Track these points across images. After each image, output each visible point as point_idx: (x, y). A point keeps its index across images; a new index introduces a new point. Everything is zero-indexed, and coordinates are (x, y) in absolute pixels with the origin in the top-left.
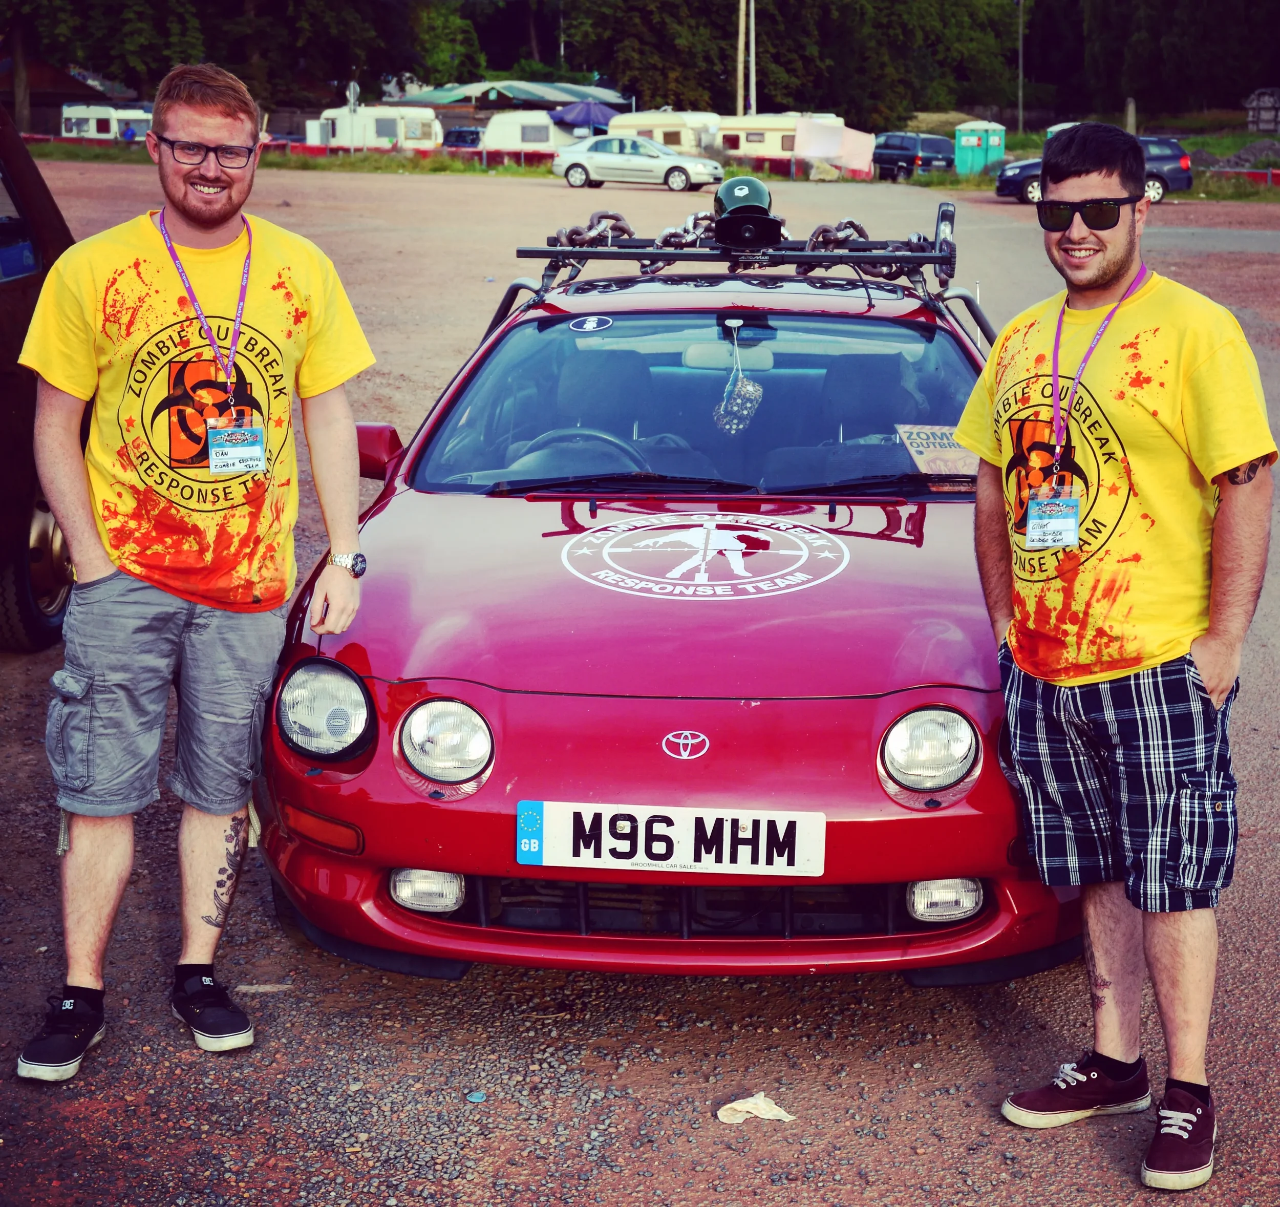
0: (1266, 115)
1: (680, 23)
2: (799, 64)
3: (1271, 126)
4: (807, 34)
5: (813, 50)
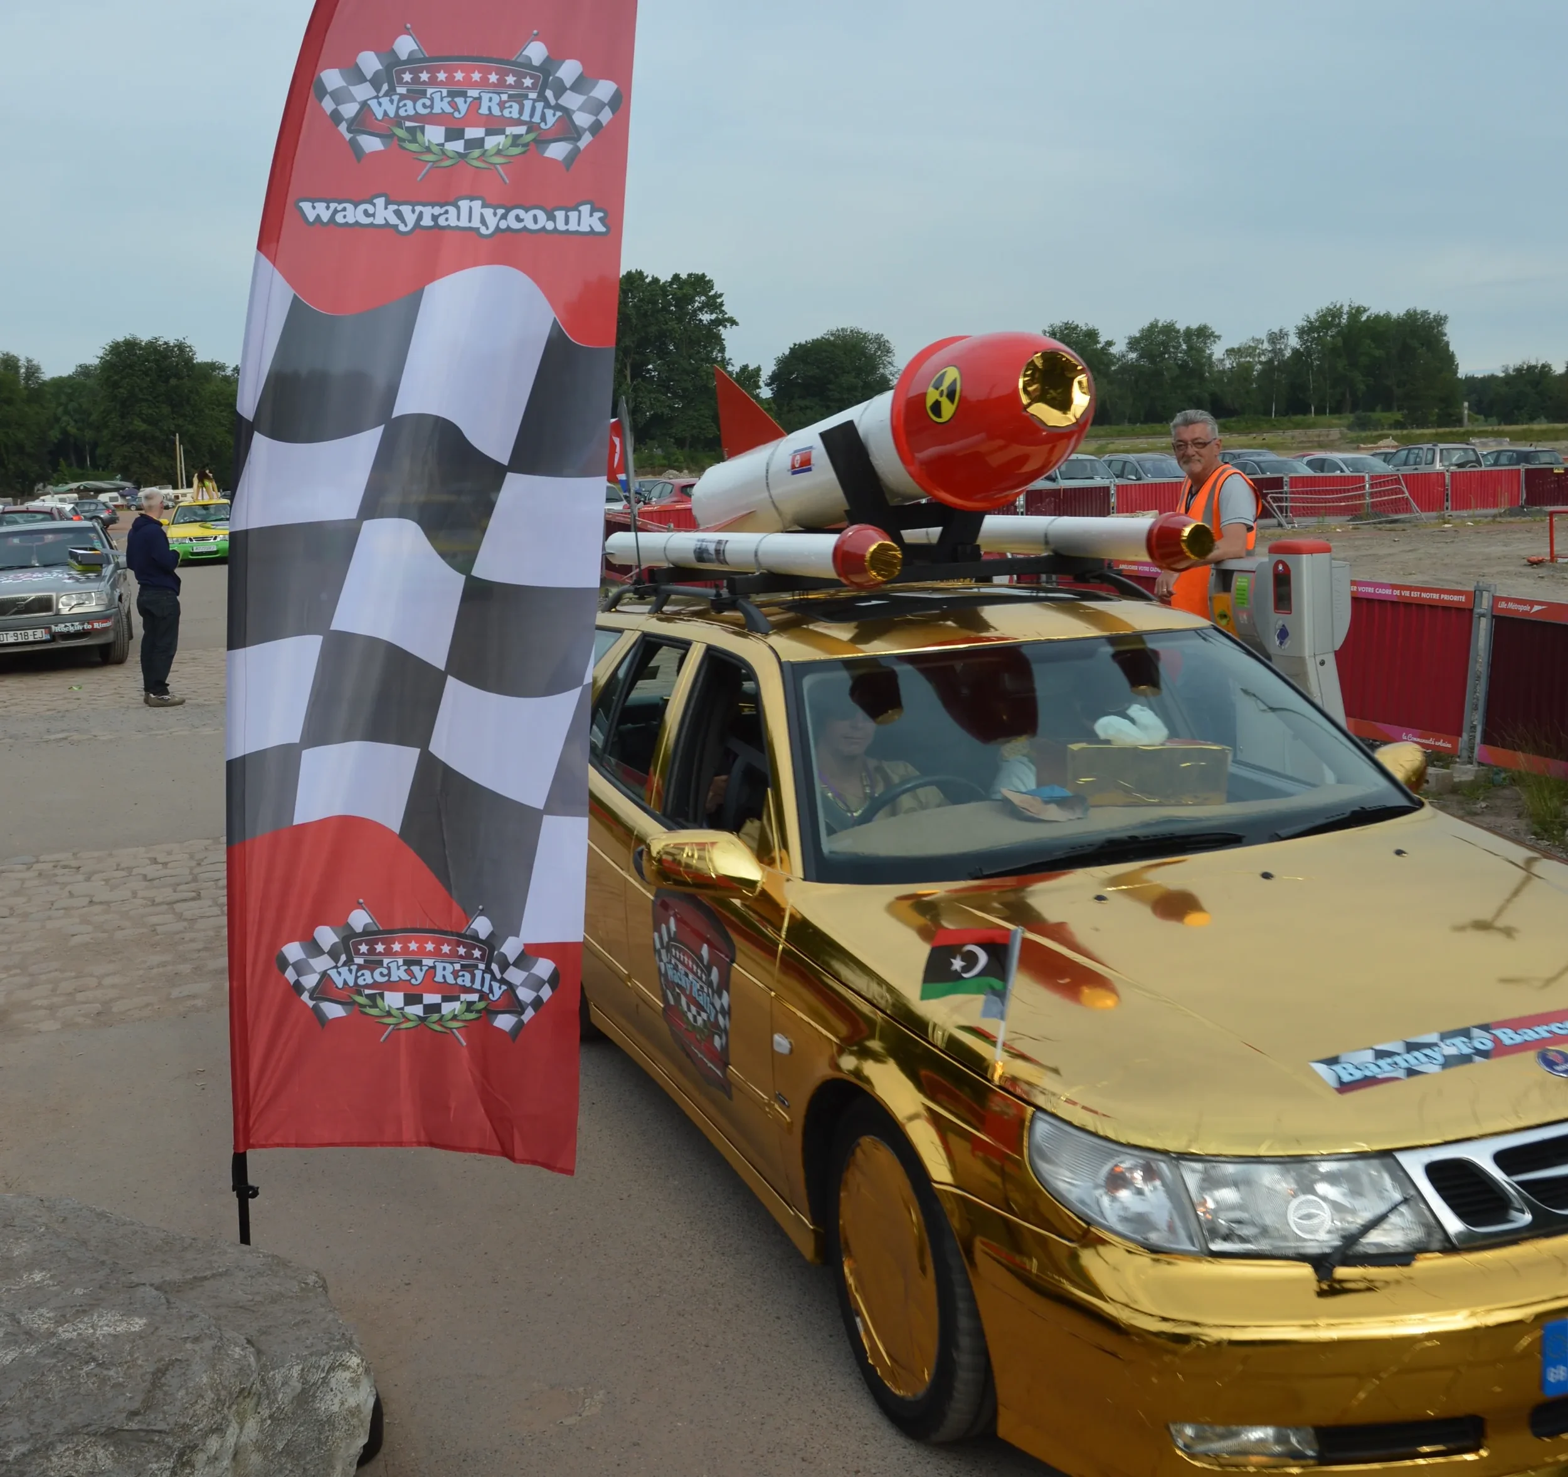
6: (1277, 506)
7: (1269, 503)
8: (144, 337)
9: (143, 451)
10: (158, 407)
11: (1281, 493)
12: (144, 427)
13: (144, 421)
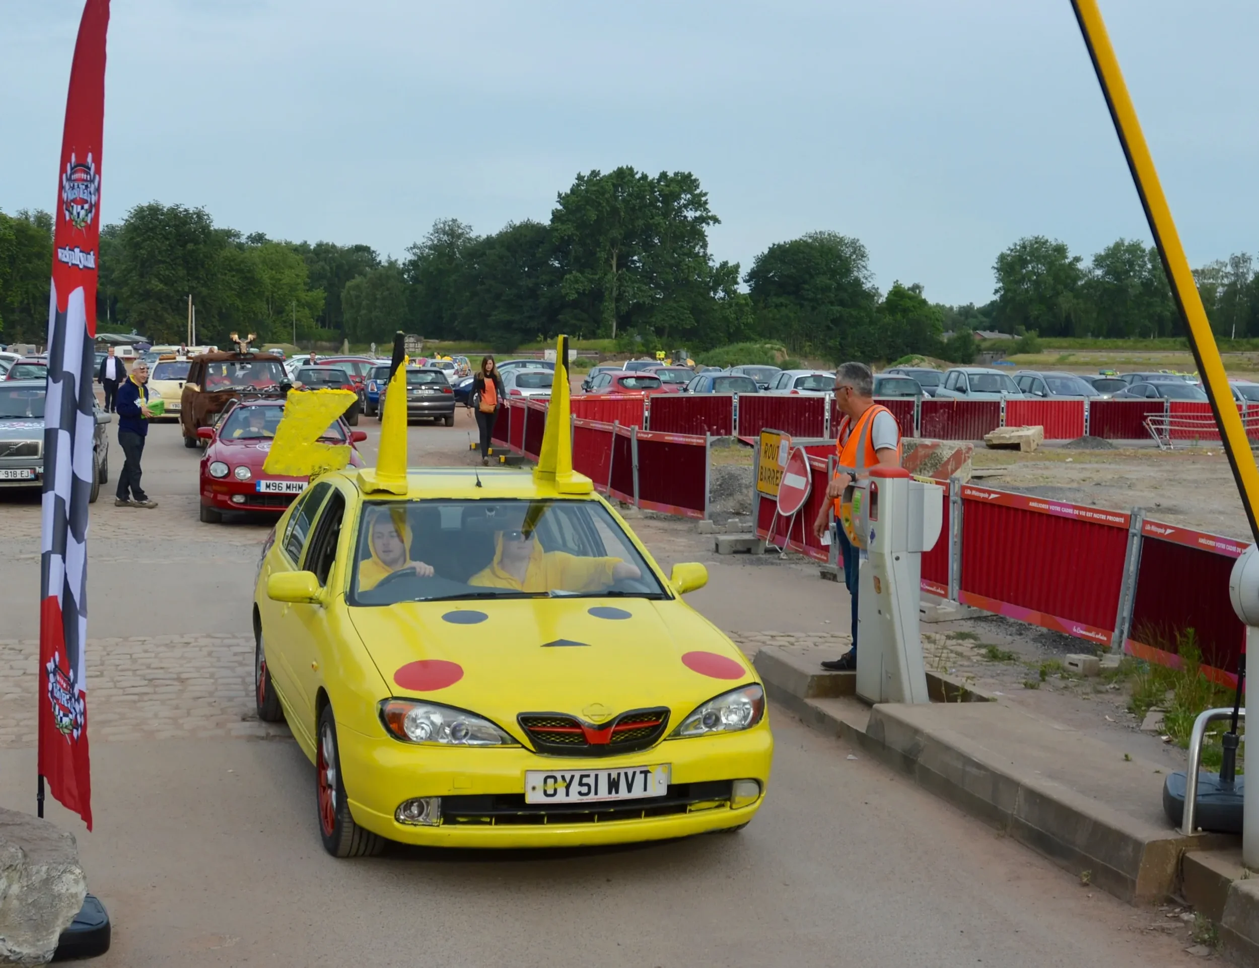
0: (412, 345)
1: (169, 314)
2: (211, 328)
3: (413, 350)
4: (214, 317)
5: (217, 324)
6: (1155, 429)
7: (1148, 424)
8: (167, 204)
9: (159, 309)
10: (173, 269)
11: (1161, 416)
12: (161, 286)
13: (161, 281)
